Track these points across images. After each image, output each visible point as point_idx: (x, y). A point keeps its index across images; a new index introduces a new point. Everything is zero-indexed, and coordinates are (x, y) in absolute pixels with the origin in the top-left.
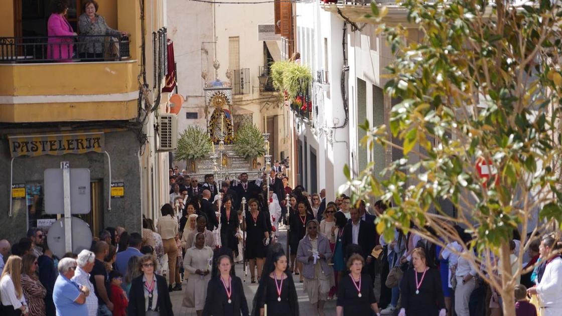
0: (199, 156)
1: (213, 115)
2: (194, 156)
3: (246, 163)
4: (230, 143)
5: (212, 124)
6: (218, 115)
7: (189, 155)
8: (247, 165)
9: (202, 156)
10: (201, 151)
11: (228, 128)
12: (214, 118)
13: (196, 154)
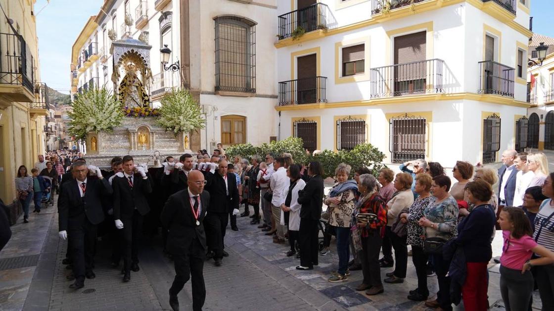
0: (105, 127)
1: (123, 81)
2: (95, 127)
3: (174, 142)
4: (149, 115)
5: (122, 93)
6: (130, 81)
7: (87, 125)
8: (175, 143)
9: (109, 128)
10: (108, 120)
11: (143, 99)
12: (125, 85)
13: (99, 124)
